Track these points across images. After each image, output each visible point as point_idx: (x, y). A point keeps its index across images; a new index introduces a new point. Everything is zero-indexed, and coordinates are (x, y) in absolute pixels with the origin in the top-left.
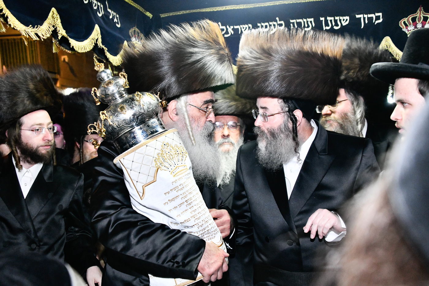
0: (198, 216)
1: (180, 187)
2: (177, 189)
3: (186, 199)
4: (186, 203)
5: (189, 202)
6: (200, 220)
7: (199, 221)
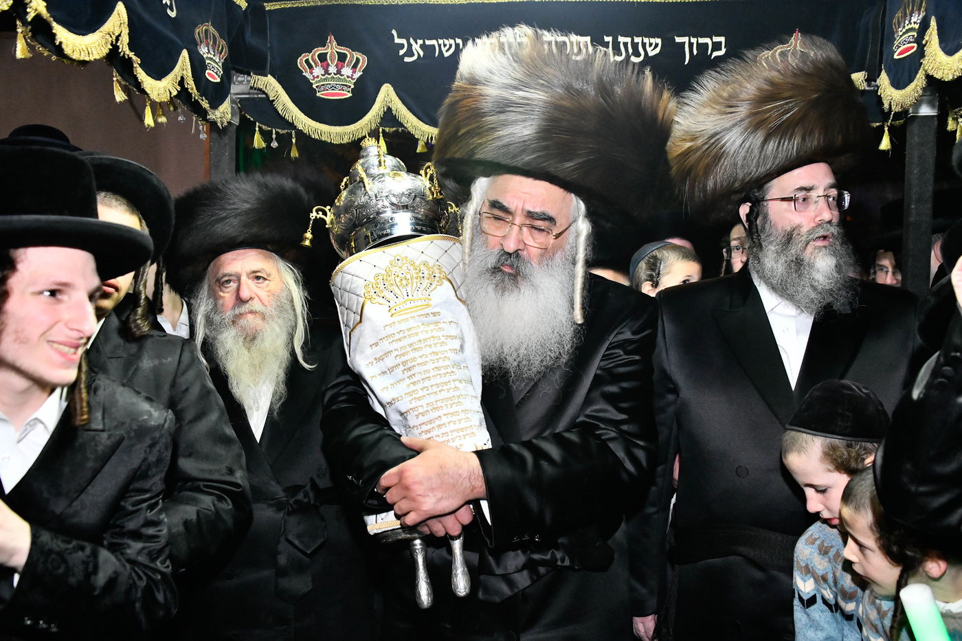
0: (421, 393)
1: (397, 336)
2: (392, 339)
3: (404, 359)
4: (402, 368)
5: (410, 365)
6: (423, 402)
7: (419, 403)
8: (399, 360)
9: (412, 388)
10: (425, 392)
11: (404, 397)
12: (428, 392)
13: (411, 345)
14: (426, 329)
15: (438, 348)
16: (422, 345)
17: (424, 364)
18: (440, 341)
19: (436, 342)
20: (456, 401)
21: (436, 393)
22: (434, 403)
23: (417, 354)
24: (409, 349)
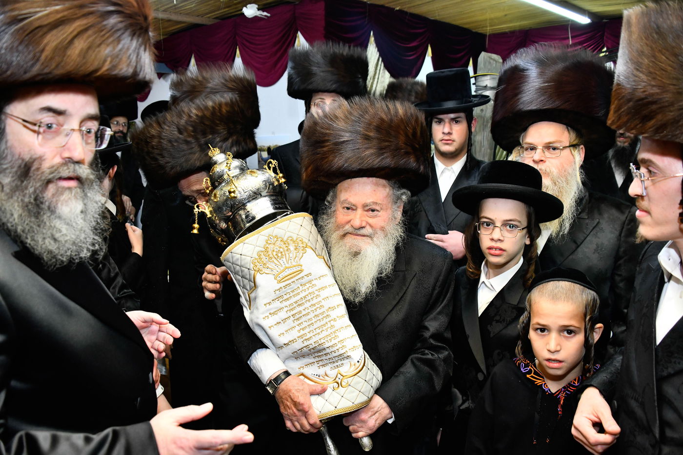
0: (308, 336)
1: (285, 297)
2: (282, 299)
3: (293, 312)
4: (292, 318)
5: (298, 316)
6: (312, 341)
7: (309, 343)
8: (290, 314)
9: (302, 332)
10: (312, 334)
11: (297, 339)
12: (314, 334)
13: (296, 302)
14: (304, 288)
15: (315, 301)
16: (304, 301)
17: (308, 314)
18: (315, 295)
19: (312, 297)
20: (333, 336)
21: (319, 333)
22: (319, 341)
23: (301, 308)
24: (295, 305)
